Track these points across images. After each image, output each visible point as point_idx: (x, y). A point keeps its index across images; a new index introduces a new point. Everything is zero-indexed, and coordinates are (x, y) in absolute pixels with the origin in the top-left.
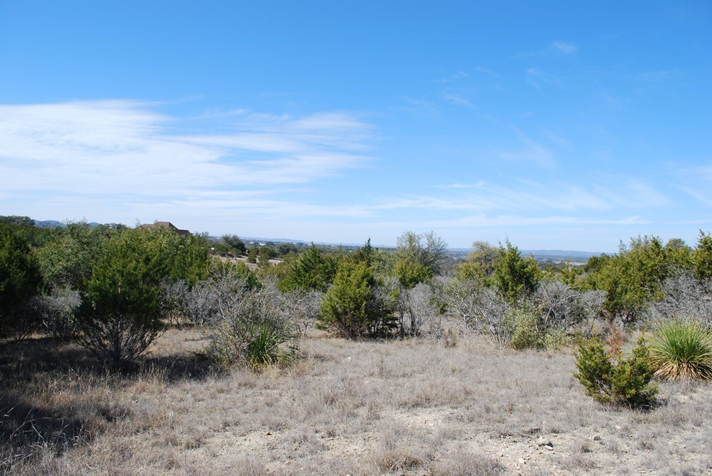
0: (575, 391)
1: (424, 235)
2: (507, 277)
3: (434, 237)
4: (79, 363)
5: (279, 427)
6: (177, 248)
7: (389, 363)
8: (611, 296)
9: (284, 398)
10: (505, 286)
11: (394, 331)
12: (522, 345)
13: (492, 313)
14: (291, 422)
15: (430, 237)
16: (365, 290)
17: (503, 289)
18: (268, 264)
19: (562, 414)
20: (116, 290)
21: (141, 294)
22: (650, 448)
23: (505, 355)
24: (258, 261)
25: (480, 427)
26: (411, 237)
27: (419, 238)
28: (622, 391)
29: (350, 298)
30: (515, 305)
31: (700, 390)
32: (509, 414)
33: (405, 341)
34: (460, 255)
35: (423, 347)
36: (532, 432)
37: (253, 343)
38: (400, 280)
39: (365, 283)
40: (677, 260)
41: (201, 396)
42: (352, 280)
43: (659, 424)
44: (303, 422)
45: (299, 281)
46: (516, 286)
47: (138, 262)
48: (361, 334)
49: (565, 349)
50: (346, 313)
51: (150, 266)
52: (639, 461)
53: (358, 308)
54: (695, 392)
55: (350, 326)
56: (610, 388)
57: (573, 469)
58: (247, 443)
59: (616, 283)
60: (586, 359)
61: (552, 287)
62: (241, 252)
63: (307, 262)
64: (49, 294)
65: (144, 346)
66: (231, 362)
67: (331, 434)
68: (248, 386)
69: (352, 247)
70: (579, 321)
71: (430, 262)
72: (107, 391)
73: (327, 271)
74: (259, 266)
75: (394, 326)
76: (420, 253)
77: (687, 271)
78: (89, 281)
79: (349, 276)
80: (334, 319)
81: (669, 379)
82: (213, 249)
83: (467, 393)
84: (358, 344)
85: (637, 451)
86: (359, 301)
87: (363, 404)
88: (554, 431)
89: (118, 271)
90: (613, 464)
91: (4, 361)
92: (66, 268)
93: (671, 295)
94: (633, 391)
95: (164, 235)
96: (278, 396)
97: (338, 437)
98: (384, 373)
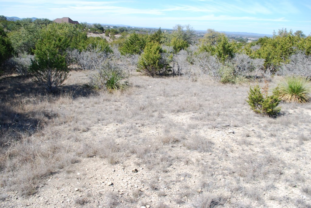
0: (246, 106)
1: (185, 26)
2: (222, 51)
3: (189, 27)
4: (34, 89)
5: (121, 121)
6: (73, 32)
7: (168, 89)
8: (267, 60)
9: (123, 106)
10: (220, 55)
11: (170, 73)
12: (226, 82)
13: (213, 67)
14: (126, 119)
15: (188, 27)
16: (158, 55)
17: (219, 56)
18: (114, 37)
19: (240, 117)
20: (47, 57)
21: (58, 59)
22: (275, 136)
23: (218, 86)
24: (110, 35)
25: (205, 123)
26: (179, 27)
27: (183, 28)
28: (266, 109)
29: (151, 59)
30: (224, 64)
31: (299, 108)
32: (217, 117)
33: (175, 78)
34: (201, 33)
35: (182, 81)
36: (226, 126)
37: (109, 81)
38: (174, 48)
39: (158, 52)
40: (298, 46)
41: (87, 106)
42: (152, 51)
43: (280, 124)
44: (131, 118)
45: (129, 48)
46: (225, 55)
47: (56, 41)
48: (156, 74)
49: (244, 84)
50: (149, 65)
51: (61, 43)
52: (269, 142)
53: (155, 63)
54: (296, 108)
55: (151, 71)
56: (261, 107)
57: (242, 145)
58: (108, 129)
59: (269, 54)
60: (253, 95)
61: (241, 56)
62: (102, 31)
63: (132, 40)
64: (18, 57)
65: (62, 82)
66: (100, 89)
67: (143, 125)
68: (107, 101)
69: (152, 29)
70: (251, 71)
71: (187, 39)
72: (48, 104)
73: (141, 44)
74: (111, 38)
75: (170, 70)
76: (183, 34)
77: (302, 51)
78: (34, 50)
79: (151, 48)
80: (144, 68)
81: (287, 102)
82: (89, 30)
83: (201, 106)
84: (154, 79)
85: (269, 137)
86: (155, 60)
87: (156, 111)
88: (235, 126)
89: (47, 49)
90: (259, 143)
91: (2, 88)
92: (24, 43)
93: (293, 61)
94: (271, 110)
95: (67, 27)
96: (120, 105)
97: (145, 127)
98: (165, 94)
